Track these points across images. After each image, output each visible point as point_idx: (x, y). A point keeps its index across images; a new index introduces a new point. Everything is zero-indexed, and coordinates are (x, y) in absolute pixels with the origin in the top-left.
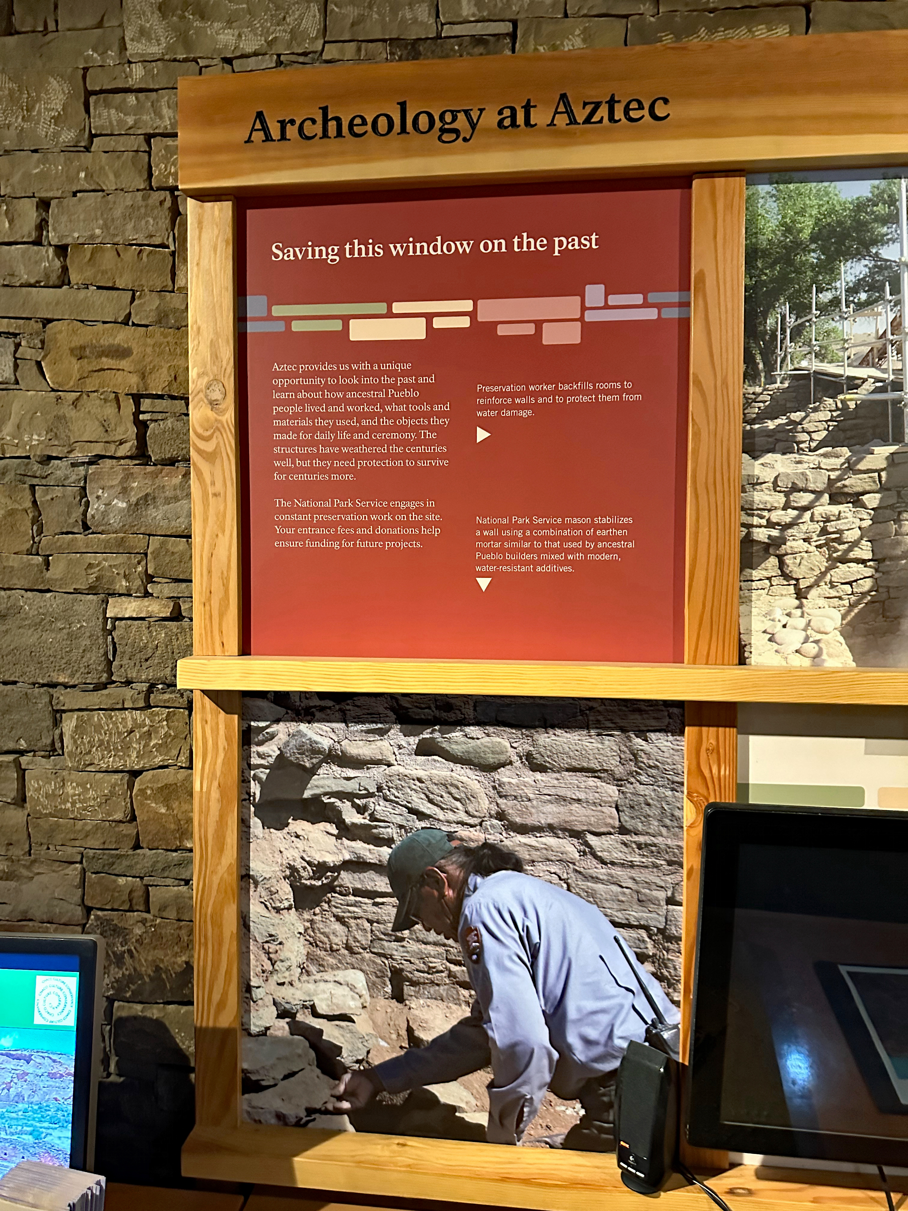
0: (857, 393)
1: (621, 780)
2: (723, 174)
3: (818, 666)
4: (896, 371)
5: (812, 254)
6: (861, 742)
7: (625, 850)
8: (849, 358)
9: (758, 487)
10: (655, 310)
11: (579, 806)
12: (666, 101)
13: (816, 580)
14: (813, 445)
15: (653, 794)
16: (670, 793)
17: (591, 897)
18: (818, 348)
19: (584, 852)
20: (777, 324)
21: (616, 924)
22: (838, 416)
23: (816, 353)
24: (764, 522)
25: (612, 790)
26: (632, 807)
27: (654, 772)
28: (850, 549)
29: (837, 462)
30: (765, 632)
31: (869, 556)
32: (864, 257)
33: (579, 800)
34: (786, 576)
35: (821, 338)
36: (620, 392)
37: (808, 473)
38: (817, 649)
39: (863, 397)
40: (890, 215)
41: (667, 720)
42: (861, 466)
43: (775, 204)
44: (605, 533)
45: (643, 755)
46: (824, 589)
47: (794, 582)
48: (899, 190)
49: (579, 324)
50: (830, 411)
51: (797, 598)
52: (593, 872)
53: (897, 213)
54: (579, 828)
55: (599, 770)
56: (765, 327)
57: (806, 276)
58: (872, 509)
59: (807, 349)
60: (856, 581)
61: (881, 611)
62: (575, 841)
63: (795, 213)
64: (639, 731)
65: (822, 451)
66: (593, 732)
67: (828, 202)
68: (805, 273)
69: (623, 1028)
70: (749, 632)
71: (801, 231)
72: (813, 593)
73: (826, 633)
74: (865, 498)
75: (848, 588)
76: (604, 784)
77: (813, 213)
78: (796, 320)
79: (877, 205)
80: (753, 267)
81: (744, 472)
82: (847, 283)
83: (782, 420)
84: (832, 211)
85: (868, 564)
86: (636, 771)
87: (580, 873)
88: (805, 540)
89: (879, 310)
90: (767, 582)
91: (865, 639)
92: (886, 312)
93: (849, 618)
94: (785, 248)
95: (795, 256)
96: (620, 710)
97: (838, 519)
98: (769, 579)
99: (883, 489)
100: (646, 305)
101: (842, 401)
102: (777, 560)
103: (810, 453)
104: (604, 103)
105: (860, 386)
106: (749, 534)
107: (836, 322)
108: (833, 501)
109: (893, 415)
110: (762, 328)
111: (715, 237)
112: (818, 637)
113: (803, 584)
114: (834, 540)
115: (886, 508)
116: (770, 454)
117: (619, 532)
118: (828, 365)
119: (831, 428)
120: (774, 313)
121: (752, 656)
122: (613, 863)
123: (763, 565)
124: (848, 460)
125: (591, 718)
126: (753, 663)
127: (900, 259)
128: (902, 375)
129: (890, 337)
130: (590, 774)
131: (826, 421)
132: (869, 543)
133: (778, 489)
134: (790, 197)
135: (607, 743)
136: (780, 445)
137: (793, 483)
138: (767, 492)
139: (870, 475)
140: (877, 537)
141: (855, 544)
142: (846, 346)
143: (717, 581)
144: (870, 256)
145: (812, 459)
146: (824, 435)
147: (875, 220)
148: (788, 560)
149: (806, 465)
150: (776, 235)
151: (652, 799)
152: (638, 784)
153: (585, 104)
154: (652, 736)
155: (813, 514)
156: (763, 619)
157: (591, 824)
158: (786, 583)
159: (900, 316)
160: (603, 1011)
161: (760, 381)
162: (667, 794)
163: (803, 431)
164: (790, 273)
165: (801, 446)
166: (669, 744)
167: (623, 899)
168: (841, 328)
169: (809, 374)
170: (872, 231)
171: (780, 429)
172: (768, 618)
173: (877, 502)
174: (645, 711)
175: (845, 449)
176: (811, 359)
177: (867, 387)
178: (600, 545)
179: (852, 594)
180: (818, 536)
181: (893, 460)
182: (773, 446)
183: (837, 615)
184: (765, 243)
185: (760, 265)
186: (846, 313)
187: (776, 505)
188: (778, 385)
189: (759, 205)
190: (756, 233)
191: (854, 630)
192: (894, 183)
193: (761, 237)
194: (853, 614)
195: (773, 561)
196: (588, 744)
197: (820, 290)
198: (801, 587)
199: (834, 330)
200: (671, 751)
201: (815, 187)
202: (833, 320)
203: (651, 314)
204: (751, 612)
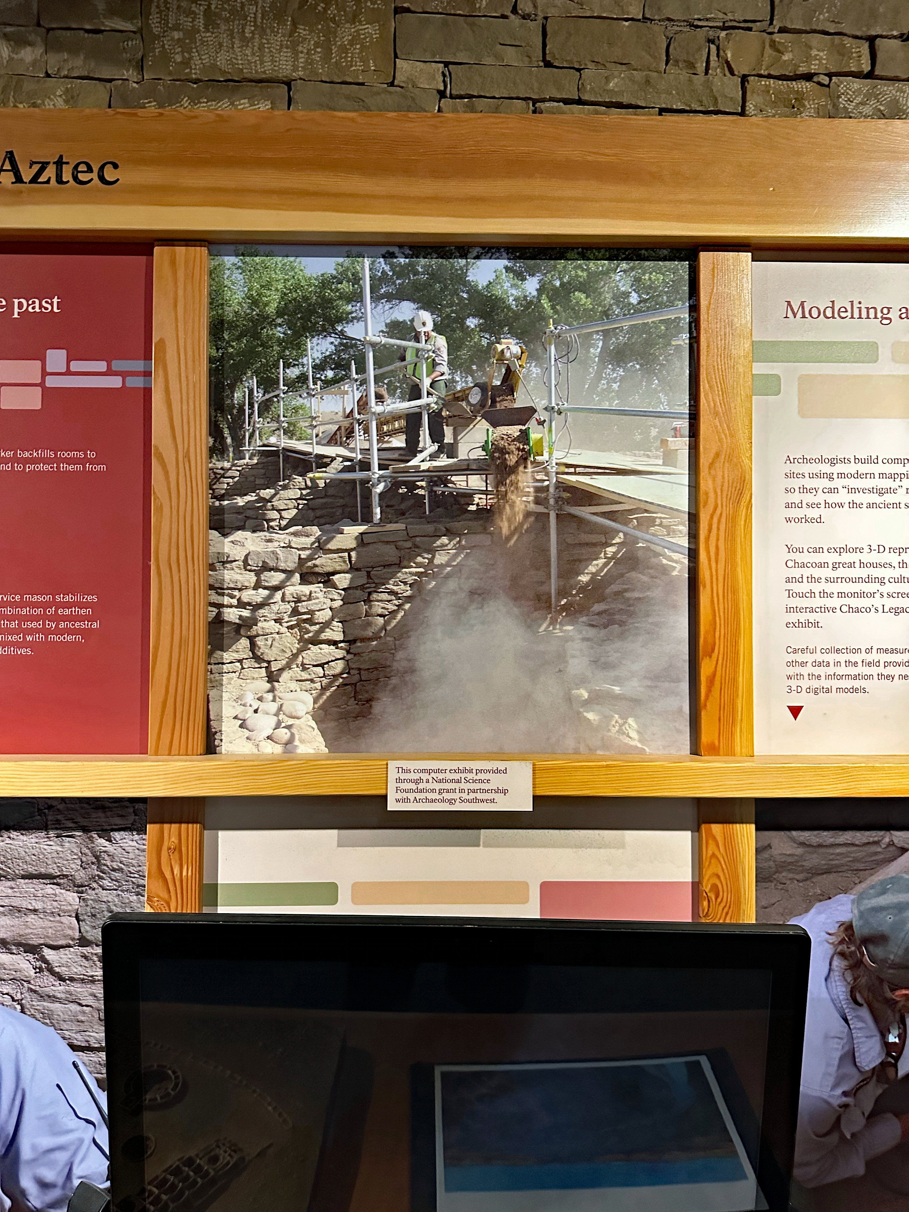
0: (325, 472)
1: (82, 886)
2: (183, 243)
3: (291, 752)
4: (363, 451)
5: (279, 329)
6: (333, 833)
7: (86, 963)
8: (317, 436)
9: (228, 565)
10: (120, 378)
11: (36, 917)
12: (116, 166)
13: (287, 662)
14: (284, 523)
15: (116, 900)
16: (135, 897)
17: (47, 1019)
18: (286, 425)
19: (41, 969)
20: (244, 398)
21: (74, 1048)
22: (308, 494)
23: (284, 430)
24: (234, 602)
25: (72, 897)
26: (94, 916)
27: (117, 875)
28: (321, 631)
29: (307, 541)
30: (236, 718)
31: (341, 638)
32: (330, 334)
33: (35, 910)
34: (257, 658)
35: (289, 415)
36: (82, 462)
37: (279, 552)
38: (289, 734)
39: (333, 475)
40: (354, 293)
41: (132, 818)
42: (331, 546)
43: (241, 276)
44: (67, 612)
45: (106, 858)
46: (296, 671)
47: (266, 665)
48: (363, 268)
49: (39, 389)
50: (300, 489)
51: (268, 682)
52: (49, 990)
53: (361, 291)
54: (35, 942)
55: (58, 876)
56: (232, 400)
57: (273, 350)
58: (343, 590)
59: (275, 425)
60: (327, 663)
61: (353, 695)
62: (30, 957)
63: (262, 286)
64: (102, 830)
65: (292, 529)
66: (52, 834)
67: (294, 277)
68: (272, 347)
69: (83, 1165)
70: (220, 718)
71: (266, 304)
72: (285, 676)
73: (298, 718)
74: (335, 578)
75: (320, 669)
76: (63, 891)
77: (279, 287)
78: (264, 395)
79: (341, 283)
80: (219, 339)
81: (212, 550)
82: (314, 359)
83: (251, 497)
84: (297, 287)
85: (340, 645)
86: (98, 875)
87: (35, 992)
88: (276, 621)
89: (346, 389)
90: (238, 664)
91: (336, 724)
92: (353, 391)
93: (321, 701)
94: (252, 322)
95: (262, 329)
96: (82, 808)
97: (309, 599)
98: (240, 661)
99: (353, 569)
100: (109, 373)
101: (312, 480)
102: (248, 641)
103: (280, 532)
104: (52, 163)
105: (329, 465)
106: (219, 614)
107: (304, 399)
108: (305, 579)
109: (361, 495)
110: (229, 401)
111: (175, 306)
112: (290, 722)
113: (275, 667)
114: (305, 621)
115: (356, 588)
116: (240, 532)
117: (82, 612)
118: (297, 442)
119: (300, 506)
120: (241, 386)
121: (223, 744)
122: (72, 979)
123: (234, 647)
124: (318, 540)
125: (50, 818)
126: (223, 752)
127: (365, 338)
128: (369, 455)
129: (357, 416)
130: (48, 881)
131: (296, 499)
132: (340, 624)
133: (249, 567)
134: (256, 270)
135: (67, 845)
136: (249, 523)
137: (264, 562)
138: (237, 570)
139: (340, 554)
140: (348, 618)
141: (327, 625)
142: (314, 423)
143: (181, 664)
144: (336, 334)
145: (282, 538)
146: (294, 514)
147: (340, 298)
148: (260, 641)
149: (276, 544)
150: (242, 307)
151: (115, 905)
152: (100, 889)
153: (32, 163)
154: (117, 835)
155: (284, 594)
156: (234, 703)
157: (48, 937)
158: (257, 666)
159: (366, 396)
160: (60, 1148)
161: (228, 456)
162: (131, 899)
163: (273, 509)
164: (256, 347)
165: (271, 524)
166: (134, 843)
167: (83, 1018)
168: (308, 405)
169: (278, 451)
170: (336, 308)
171: (249, 505)
172: (240, 702)
173: (348, 582)
174: (109, 808)
175: (315, 528)
176: (279, 436)
177: (336, 466)
178: (62, 625)
179: (324, 676)
180: (289, 617)
181: (362, 540)
182: (243, 524)
183: (309, 699)
184: (231, 315)
185: (226, 337)
186: (313, 390)
187: (246, 584)
188: (247, 460)
189: (225, 277)
190: (222, 304)
191: (326, 715)
192: (358, 262)
193: (227, 309)
194: (325, 697)
195: (244, 643)
196: (46, 847)
197: (287, 366)
198: (273, 669)
199: (302, 407)
200: (137, 851)
201: (280, 262)
202: (301, 396)
203: (115, 382)
204: (222, 697)
